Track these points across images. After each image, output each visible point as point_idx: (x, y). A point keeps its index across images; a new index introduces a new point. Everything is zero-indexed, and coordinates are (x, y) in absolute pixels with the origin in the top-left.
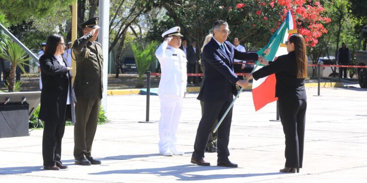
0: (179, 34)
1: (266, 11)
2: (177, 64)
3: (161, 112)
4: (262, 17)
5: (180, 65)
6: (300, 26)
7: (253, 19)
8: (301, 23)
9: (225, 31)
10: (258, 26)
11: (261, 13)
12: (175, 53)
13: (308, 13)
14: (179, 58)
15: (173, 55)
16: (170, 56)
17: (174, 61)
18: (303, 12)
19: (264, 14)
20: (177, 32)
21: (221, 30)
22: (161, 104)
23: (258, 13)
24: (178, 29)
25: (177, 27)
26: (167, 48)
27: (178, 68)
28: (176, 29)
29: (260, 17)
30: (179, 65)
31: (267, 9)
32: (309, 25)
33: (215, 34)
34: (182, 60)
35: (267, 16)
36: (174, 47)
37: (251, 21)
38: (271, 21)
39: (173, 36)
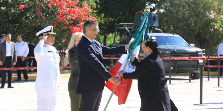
0: (52, 33)
1: (44, 11)
2: (52, 60)
3: (38, 104)
4: (41, 17)
5: (55, 61)
6: (72, 24)
7: (31, 19)
8: (72, 22)
9: (95, 29)
10: (36, 24)
11: (40, 13)
12: (50, 50)
13: (78, 14)
14: (54, 54)
15: (49, 52)
16: (46, 53)
17: (50, 57)
18: (74, 13)
19: (43, 14)
20: (50, 31)
21: (93, 28)
22: (38, 97)
23: (38, 13)
24: (52, 28)
25: (51, 27)
26: (44, 46)
27: (53, 63)
28: (49, 28)
29: (39, 16)
30: (53, 60)
31: (45, 9)
32: (78, 23)
33: (87, 32)
34: (56, 56)
35: (45, 16)
36: (48, 44)
37: (29, 20)
38: (49, 20)
39: (48, 34)
